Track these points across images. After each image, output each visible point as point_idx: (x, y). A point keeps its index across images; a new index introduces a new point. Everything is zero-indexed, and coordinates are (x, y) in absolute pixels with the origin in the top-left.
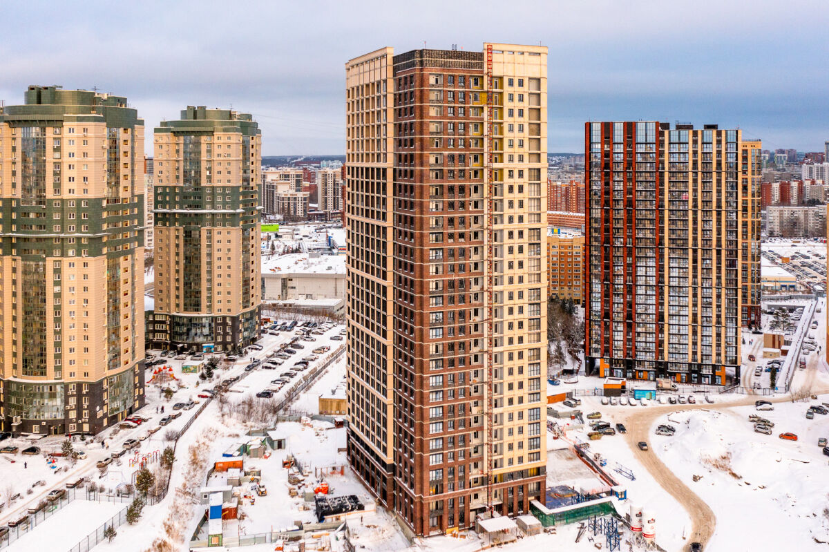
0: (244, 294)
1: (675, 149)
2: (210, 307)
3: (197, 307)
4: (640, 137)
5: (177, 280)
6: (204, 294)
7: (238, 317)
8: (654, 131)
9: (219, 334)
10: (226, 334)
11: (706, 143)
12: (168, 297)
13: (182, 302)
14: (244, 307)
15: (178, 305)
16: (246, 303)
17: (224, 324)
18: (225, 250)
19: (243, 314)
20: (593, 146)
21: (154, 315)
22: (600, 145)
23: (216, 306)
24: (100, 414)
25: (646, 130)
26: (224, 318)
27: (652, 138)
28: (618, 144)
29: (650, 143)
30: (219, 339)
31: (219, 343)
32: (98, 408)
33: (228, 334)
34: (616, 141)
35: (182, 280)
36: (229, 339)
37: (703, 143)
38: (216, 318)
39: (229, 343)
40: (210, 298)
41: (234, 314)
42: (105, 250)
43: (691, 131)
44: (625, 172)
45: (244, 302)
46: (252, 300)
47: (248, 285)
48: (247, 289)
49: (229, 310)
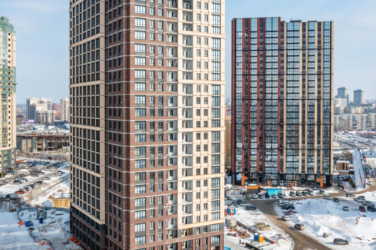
0: (3, 137)
1: (291, 34)
4: (268, 28)
8: (277, 24)
11: (311, 30)
16: (5, 144)
19: (3, 151)
20: (237, 34)
22: (242, 33)
25: (272, 23)
27: (276, 28)
28: (253, 32)
29: (275, 31)
34: (252, 30)
37: (309, 30)
43: (301, 24)
44: (258, 50)
45: (3, 143)
46: (9, 142)
47: (6, 131)
48: (5, 134)
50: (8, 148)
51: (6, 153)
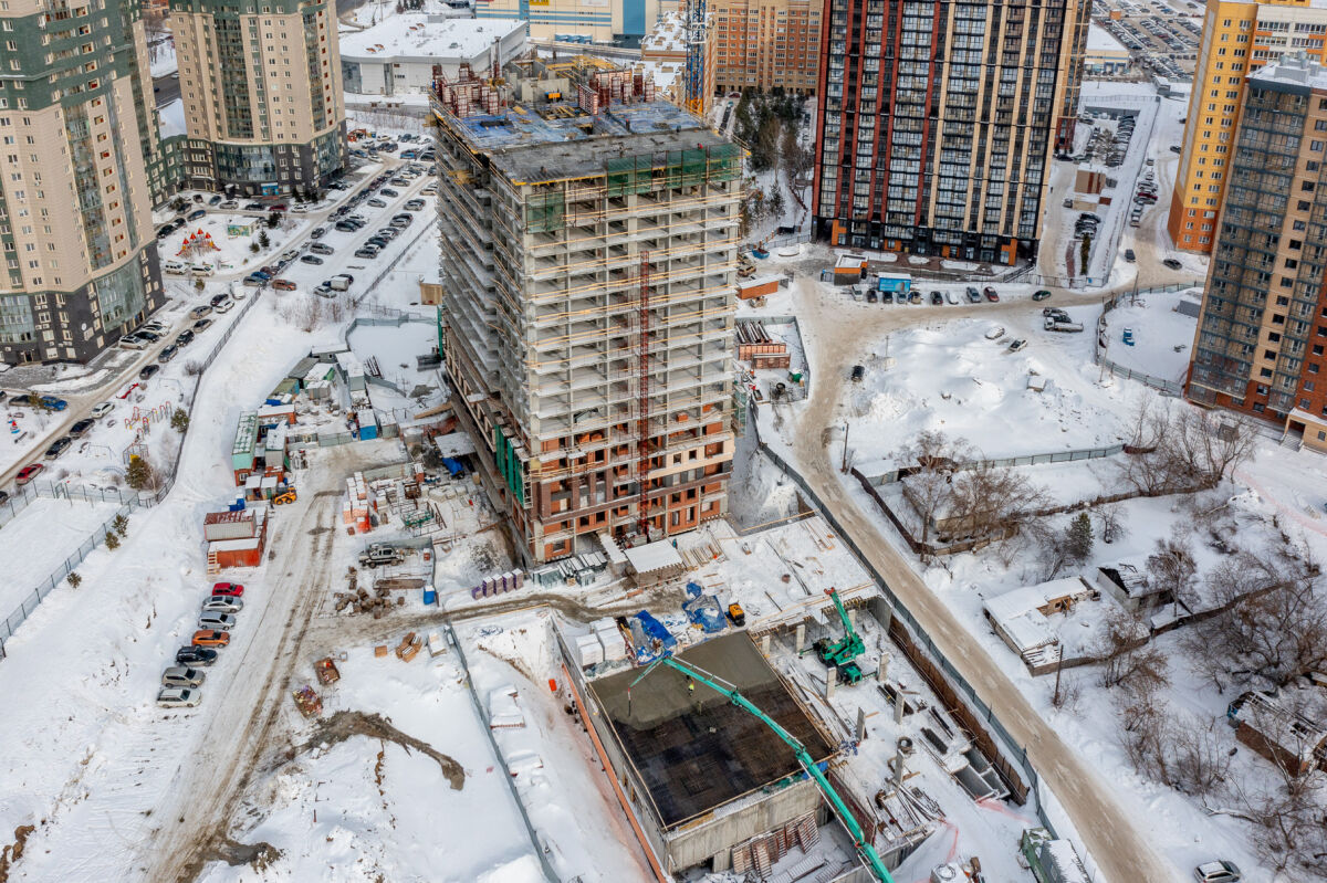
0: (315, 110)
2: (266, 131)
3: (248, 131)
5: (214, 92)
6: (256, 113)
7: (309, 145)
9: (284, 169)
10: (293, 169)
12: (205, 116)
13: (225, 123)
14: (317, 129)
15: (219, 128)
16: (319, 124)
17: (290, 156)
18: (278, 49)
19: (317, 140)
21: (188, 142)
23: (275, 130)
24: (88, 334)
26: (288, 147)
30: (284, 177)
31: (284, 183)
32: (84, 327)
33: (295, 169)
35: (221, 92)
36: (298, 176)
38: (277, 147)
39: (299, 182)
40: (265, 119)
41: (302, 141)
42: (57, 96)
45: (316, 122)
46: (328, 117)
47: (321, 96)
48: (320, 103)
49: (295, 136)
50: (329, 129)
51: (324, 140)
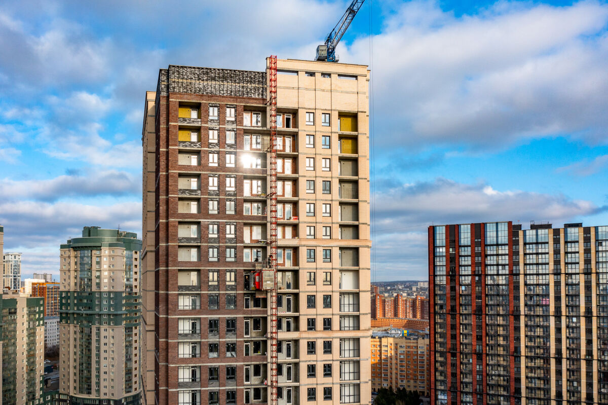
0: (126, 381)
1: (532, 248)
2: (98, 391)
3: (89, 390)
4: (491, 239)
5: (75, 367)
6: (94, 380)
7: (121, 400)
8: (506, 232)
11: (571, 242)
12: (69, 381)
13: (78, 385)
14: (127, 392)
15: (75, 388)
16: (128, 388)
18: (109, 344)
19: (125, 398)
20: (437, 250)
21: (59, 395)
22: (444, 249)
23: (103, 390)
25: (497, 231)
26: (109, 401)
27: (504, 240)
28: (464, 246)
29: (502, 245)
34: (462, 244)
35: (78, 367)
38: (102, 400)
40: (98, 384)
41: (117, 397)
43: (552, 231)
44: (473, 275)
48: (129, 377)
49: (113, 394)
